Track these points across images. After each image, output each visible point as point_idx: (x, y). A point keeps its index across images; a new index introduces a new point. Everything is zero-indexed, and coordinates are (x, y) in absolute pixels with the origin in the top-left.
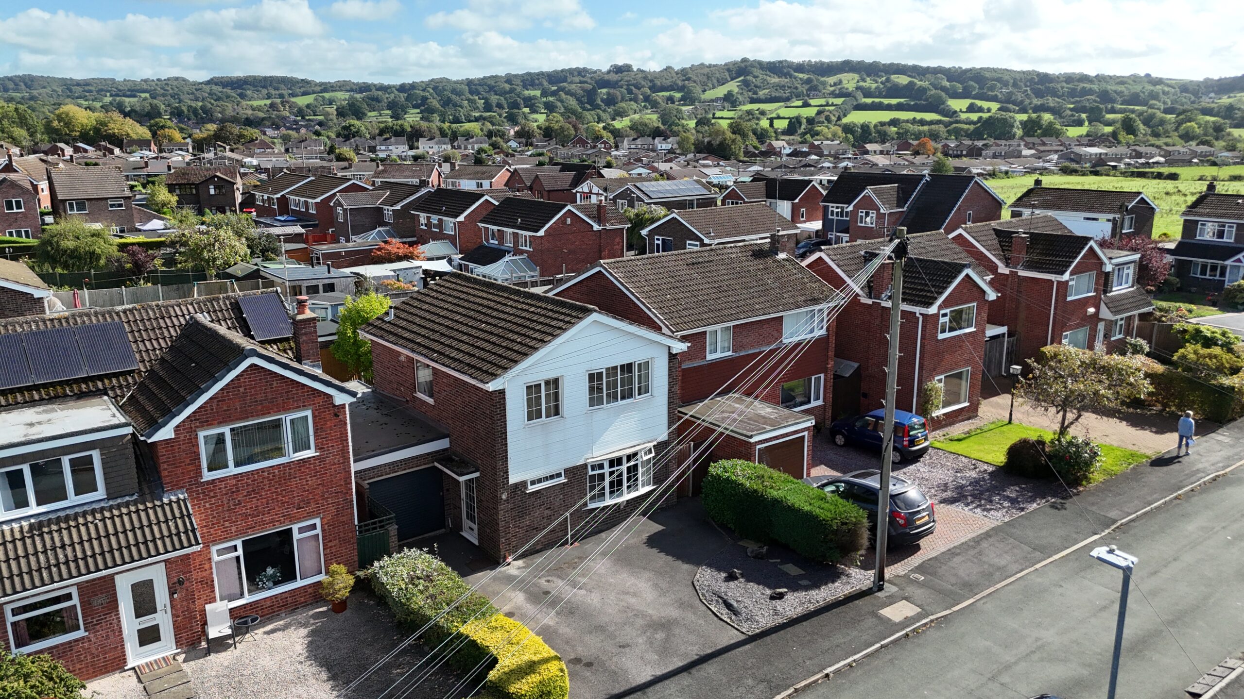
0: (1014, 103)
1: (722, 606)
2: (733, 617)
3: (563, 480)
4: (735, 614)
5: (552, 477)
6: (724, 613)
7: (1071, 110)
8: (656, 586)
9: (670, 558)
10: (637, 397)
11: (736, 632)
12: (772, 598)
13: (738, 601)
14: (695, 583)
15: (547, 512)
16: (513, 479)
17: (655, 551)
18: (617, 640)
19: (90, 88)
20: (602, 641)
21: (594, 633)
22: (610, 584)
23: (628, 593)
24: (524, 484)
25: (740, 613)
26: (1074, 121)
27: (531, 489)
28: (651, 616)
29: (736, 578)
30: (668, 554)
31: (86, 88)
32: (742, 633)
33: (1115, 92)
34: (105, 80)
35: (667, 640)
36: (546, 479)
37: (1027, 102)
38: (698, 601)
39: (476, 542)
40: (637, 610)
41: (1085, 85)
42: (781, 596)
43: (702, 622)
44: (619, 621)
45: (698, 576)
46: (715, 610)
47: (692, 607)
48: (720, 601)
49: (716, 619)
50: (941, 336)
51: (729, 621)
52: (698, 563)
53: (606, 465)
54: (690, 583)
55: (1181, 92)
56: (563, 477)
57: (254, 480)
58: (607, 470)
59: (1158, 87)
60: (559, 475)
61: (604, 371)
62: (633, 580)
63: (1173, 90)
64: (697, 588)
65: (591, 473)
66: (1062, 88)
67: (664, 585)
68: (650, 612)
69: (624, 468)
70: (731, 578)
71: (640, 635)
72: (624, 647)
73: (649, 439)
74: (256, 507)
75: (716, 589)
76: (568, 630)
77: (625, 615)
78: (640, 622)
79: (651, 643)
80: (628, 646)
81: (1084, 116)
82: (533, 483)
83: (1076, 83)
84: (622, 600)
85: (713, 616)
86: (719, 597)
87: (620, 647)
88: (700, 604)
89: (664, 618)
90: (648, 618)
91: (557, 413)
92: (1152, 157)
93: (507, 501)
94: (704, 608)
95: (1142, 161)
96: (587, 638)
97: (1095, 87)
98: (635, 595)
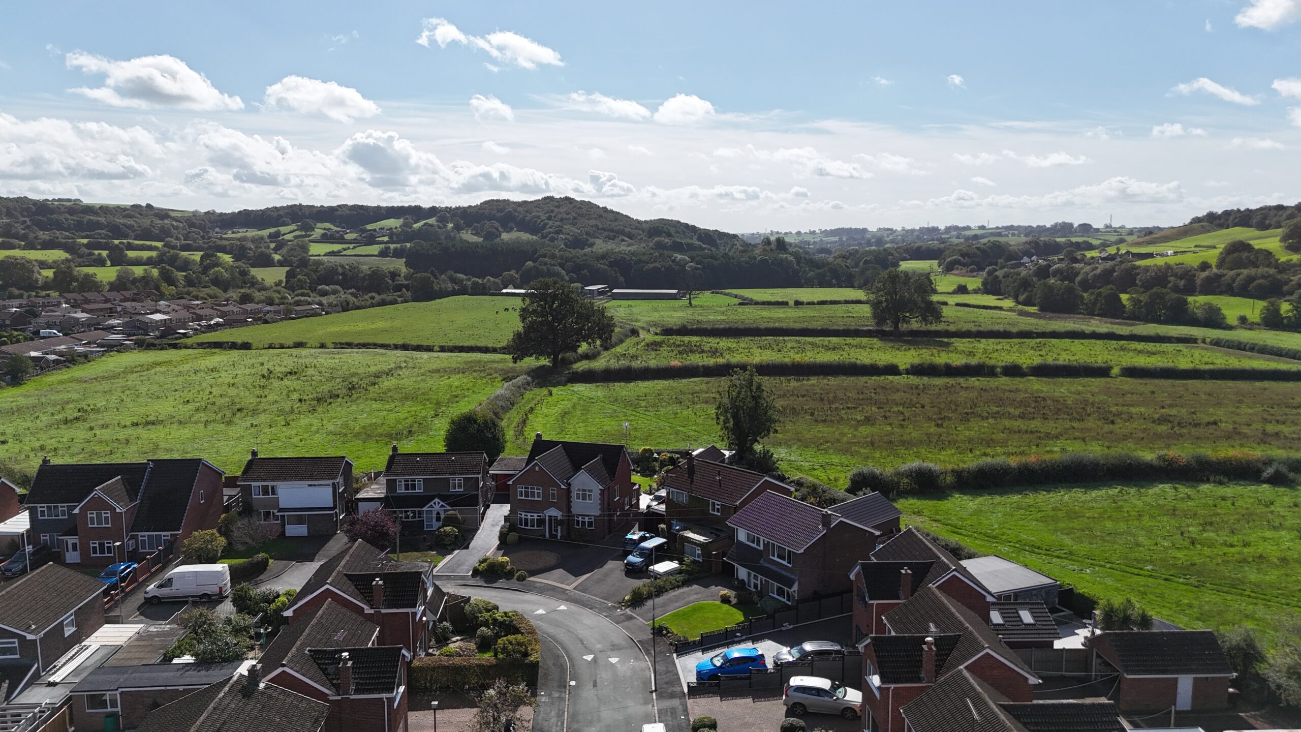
0: (16, 236)
7: (87, 246)
26: (95, 260)
33: (124, 225)
37: (31, 236)
41: (92, 218)
55: (190, 227)
59: (166, 221)
63: (181, 225)
66: (67, 220)
81: (104, 253)
83: (82, 215)
92: (212, 319)
95: (204, 323)
97: (102, 220)
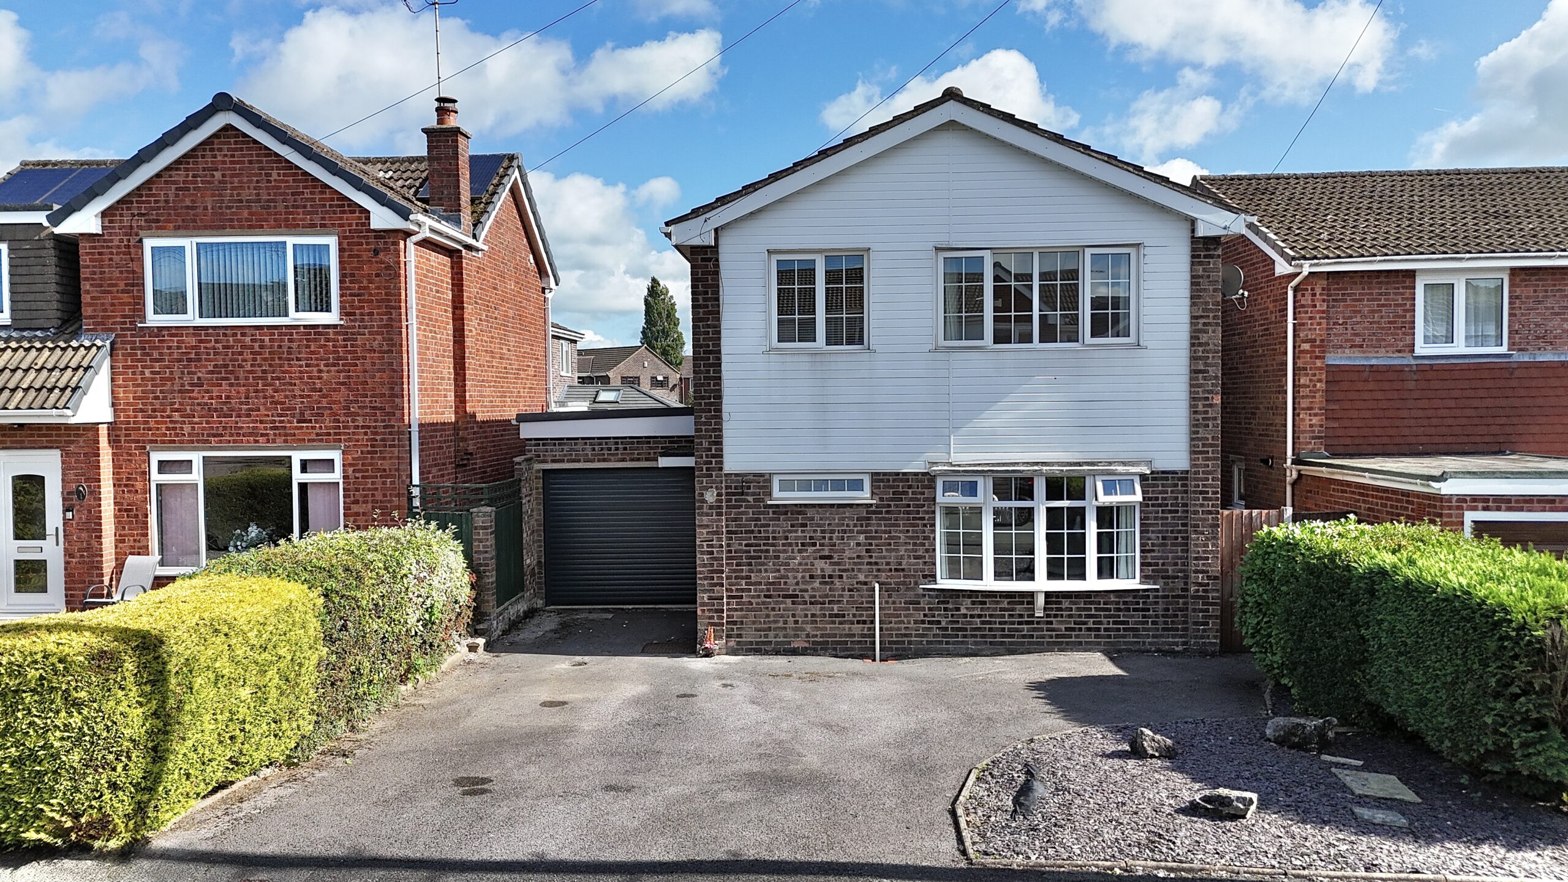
3: (864, 496)
4: (1013, 813)
5: (838, 485)
10: (1090, 340)
12: (1190, 810)
15: (820, 564)
16: (733, 464)
24: (762, 481)
25: (1027, 813)
27: (779, 496)
29: (1143, 755)
32: (964, 852)
36: (822, 485)
38: (962, 770)
42: (1219, 810)
45: (1047, 736)
49: (943, 807)
53: (985, 487)
56: (867, 493)
57: (228, 347)
58: (985, 501)
60: (857, 485)
61: (987, 255)
64: (1005, 750)
65: (941, 499)
69: (1041, 505)
73: (1126, 457)
74: (228, 397)
82: (786, 486)
86: (1028, 772)
88: (957, 776)
91: (857, 339)
93: (716, 507)
94: (953, 784)
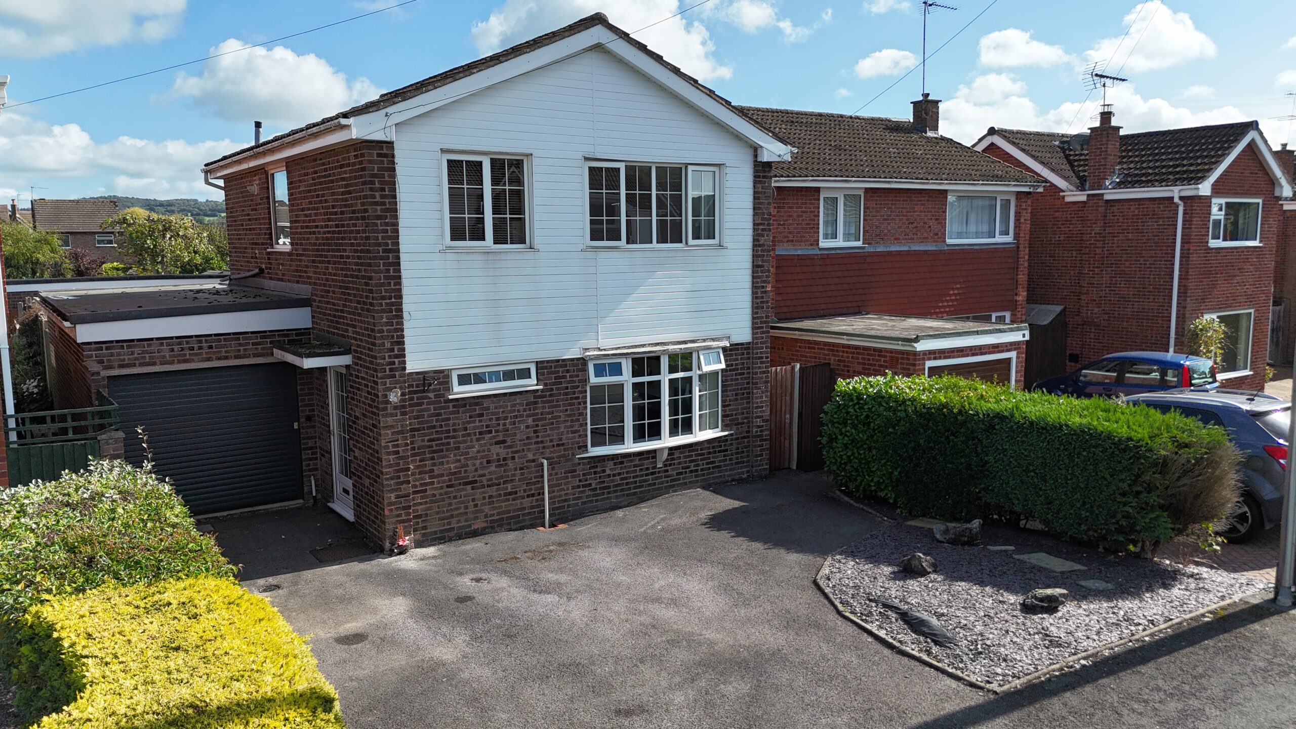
1: (897, 624)
2: (935, 649)
3: (531, 383)
4: (936, 643)
5: (509, 375)
6: (910, 642)
8: (726, 589)
9: (757, 546)
10: (691, 242)
11: (953, 684)
12: (1028, 609)
13: (939, 616)
14: (822, 583)
15: (496, 449)
16: (415, 363)
17: (725, 535)
18: (614, 696)
19: (173, 208)
20: (571, 700)
21: (553, 680)
22: (619, 585)
23: (658, 600)
24: (441, 377)
25: (950, 640)
27: (459, 391)
28: (711, 644)
29: (923, 573)
30: (753, 538)
31: (169, 208)
32: (972, 685)
34: (188, 200)
35: (754, 699)
36: (495, 376)
38: (833, 616)
39: (350, 516)
40: (677, 632)
42: (1050, 606)
43: (850, 657)
44: (628, 652)
45: (826, 571)
46: (882, 634)
47: (817, 626)
48: (893, 615)
49: (887, 652)
50: (1213, 243)
51: (925, 657)
52: (824, 551)
53: (627, 367)
54: (807, 583)
56: (534, 380)
58: (627, 378)
60: (524, 374)
61: (622, 167)
62: (671, 578)
64: (827, 590)
65: (594, 380)
67: (747, 589)
68: (710, 635)
69: (665, 378)
70: (909, 571)
71: (680, 686)
72: (628, 713)
73: (714, 334)
75: (877, 592)
76: (486, 672)
77: (643, 642)
78: (681, 655)
79: (709, 705)
80: (642, 710)
82: (464, 380)
84: (641, 613)
85: (878, 646)
86: (885, 606)
87: (618, 712)
88: (840, 621)
89: (747, 648)
90: (704, 648)
91: (520, 239)
93: (400, 407)
94: (852, 629)
96: (530, 692)
98: (674, 602)
